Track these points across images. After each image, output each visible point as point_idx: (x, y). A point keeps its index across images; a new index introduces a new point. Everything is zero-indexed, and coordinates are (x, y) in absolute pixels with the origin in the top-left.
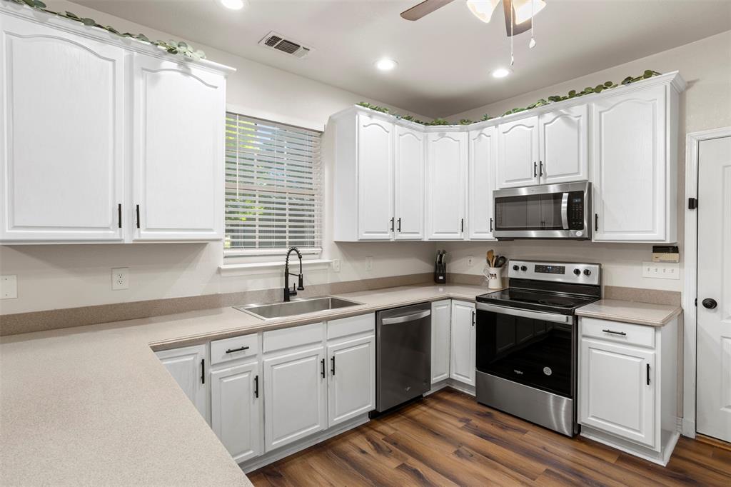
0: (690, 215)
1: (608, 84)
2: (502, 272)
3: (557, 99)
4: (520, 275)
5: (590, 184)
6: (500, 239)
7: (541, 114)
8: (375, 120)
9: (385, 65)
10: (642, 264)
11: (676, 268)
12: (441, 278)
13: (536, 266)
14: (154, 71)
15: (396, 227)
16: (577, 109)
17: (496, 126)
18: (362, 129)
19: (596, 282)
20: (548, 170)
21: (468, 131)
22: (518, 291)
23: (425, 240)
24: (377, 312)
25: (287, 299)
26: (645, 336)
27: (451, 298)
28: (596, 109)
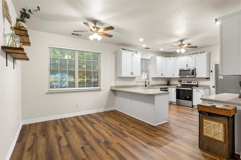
0: (211, 73)
1: (198, 53)
2: (181, 83)
3: (190, 54)
4: (184, 83)
5: (195, 68)
6: (180, 77)
7: (187, 56)
8: (159, 57)
9: (162, 50)
10: (204, 81)
11: (209, 81)
12: (169, 85)
13: (187, 82)
14: (134, 55)
15: (162, 75)
16: (193, 56)
17: (180, 58)
18: (157, 59)
19: (197, 84)
20: (189, 66)
21: (174, 58)
22: (183, 86)
23: (167, 77)
24: (160, 88)
25: (146, 86)
26: (202, 91)
27: (171, 87)
28: (196, 56)
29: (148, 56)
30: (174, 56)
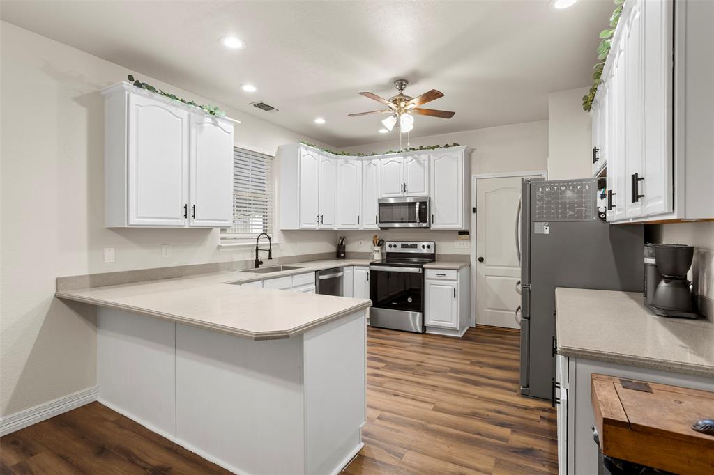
0: (473, 215)
1: (438, 146)
2: (382, 249)
3: (414, 149)
4: (393, 250)
5: (430, 198)
6: (382, 228)
7: (405, 157)
8: (310, 152)
9: (320, 121)
10: (453, 242)
11: (468, 242)
12: (342, 255)
13: (402, 245)
14: (200, 124)
15: (320, 221)
16: (423, 156)
17: (380, 159)
18: (302, 158)
19: (433, 252)
20: (408, 189)
21: (362, 160)
22: (391, 258)
23: (336, 229)
24: (316, 271)
25: (257, 266)
27: (353, 265)
28: (432, 158)
29: (270, 145)
30: (359, 155)
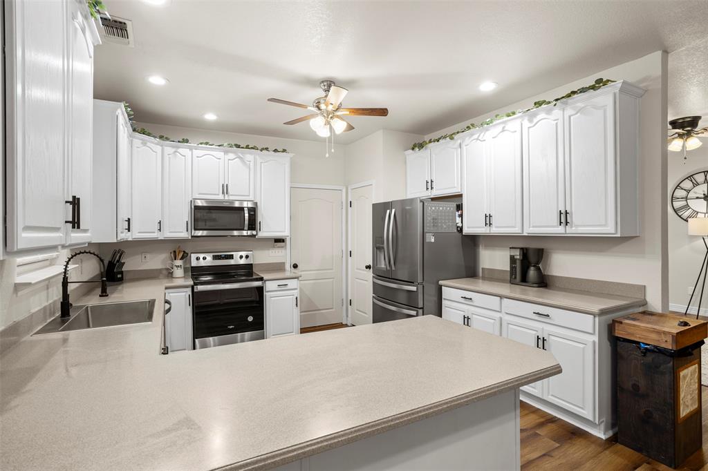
1: (267, 149)
2: (185, 263)
3: (238, 146)
4: (203, 263)
5: (256, 203)
7: (226, 152)
10: (269, 249)
11: (283, 251)
12: (119, 276)
13: (213, 256)
15: (128, 227)
16: (249, 156)
20: (232, 190)
21: (162, 146)
26: (294, 283)
27: (166, 289)
28: (259, 160)
30: (161, 137)
